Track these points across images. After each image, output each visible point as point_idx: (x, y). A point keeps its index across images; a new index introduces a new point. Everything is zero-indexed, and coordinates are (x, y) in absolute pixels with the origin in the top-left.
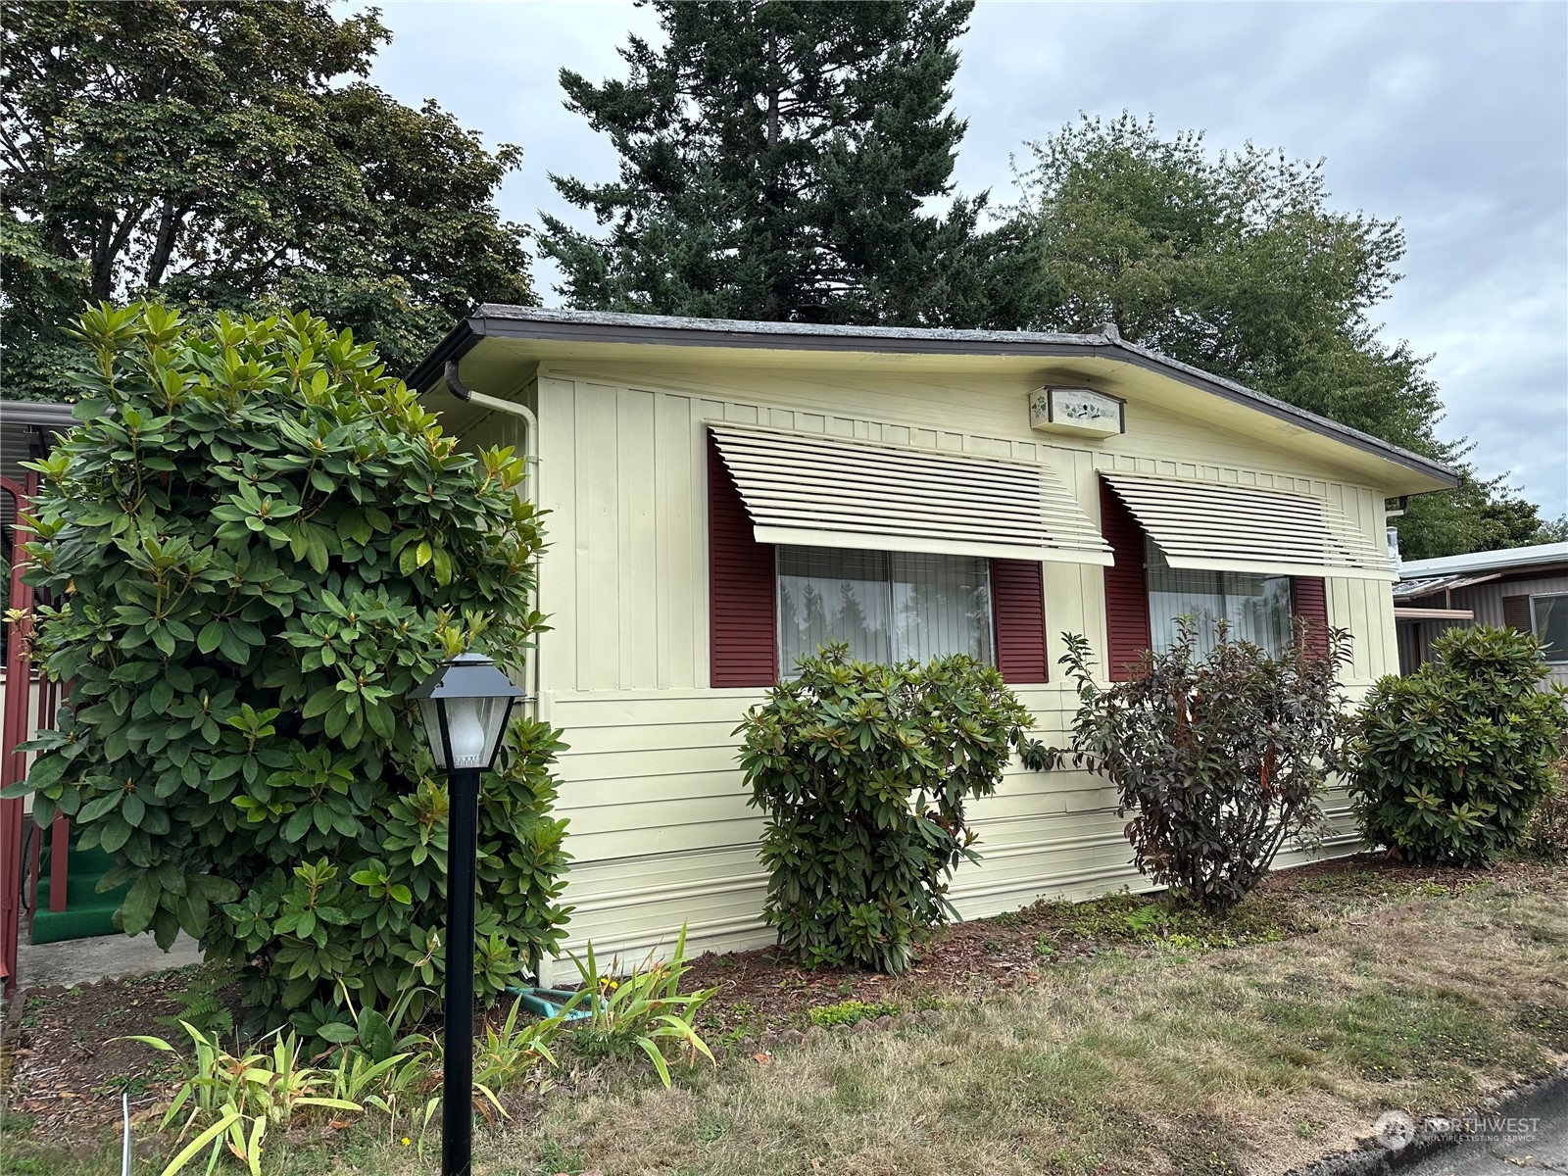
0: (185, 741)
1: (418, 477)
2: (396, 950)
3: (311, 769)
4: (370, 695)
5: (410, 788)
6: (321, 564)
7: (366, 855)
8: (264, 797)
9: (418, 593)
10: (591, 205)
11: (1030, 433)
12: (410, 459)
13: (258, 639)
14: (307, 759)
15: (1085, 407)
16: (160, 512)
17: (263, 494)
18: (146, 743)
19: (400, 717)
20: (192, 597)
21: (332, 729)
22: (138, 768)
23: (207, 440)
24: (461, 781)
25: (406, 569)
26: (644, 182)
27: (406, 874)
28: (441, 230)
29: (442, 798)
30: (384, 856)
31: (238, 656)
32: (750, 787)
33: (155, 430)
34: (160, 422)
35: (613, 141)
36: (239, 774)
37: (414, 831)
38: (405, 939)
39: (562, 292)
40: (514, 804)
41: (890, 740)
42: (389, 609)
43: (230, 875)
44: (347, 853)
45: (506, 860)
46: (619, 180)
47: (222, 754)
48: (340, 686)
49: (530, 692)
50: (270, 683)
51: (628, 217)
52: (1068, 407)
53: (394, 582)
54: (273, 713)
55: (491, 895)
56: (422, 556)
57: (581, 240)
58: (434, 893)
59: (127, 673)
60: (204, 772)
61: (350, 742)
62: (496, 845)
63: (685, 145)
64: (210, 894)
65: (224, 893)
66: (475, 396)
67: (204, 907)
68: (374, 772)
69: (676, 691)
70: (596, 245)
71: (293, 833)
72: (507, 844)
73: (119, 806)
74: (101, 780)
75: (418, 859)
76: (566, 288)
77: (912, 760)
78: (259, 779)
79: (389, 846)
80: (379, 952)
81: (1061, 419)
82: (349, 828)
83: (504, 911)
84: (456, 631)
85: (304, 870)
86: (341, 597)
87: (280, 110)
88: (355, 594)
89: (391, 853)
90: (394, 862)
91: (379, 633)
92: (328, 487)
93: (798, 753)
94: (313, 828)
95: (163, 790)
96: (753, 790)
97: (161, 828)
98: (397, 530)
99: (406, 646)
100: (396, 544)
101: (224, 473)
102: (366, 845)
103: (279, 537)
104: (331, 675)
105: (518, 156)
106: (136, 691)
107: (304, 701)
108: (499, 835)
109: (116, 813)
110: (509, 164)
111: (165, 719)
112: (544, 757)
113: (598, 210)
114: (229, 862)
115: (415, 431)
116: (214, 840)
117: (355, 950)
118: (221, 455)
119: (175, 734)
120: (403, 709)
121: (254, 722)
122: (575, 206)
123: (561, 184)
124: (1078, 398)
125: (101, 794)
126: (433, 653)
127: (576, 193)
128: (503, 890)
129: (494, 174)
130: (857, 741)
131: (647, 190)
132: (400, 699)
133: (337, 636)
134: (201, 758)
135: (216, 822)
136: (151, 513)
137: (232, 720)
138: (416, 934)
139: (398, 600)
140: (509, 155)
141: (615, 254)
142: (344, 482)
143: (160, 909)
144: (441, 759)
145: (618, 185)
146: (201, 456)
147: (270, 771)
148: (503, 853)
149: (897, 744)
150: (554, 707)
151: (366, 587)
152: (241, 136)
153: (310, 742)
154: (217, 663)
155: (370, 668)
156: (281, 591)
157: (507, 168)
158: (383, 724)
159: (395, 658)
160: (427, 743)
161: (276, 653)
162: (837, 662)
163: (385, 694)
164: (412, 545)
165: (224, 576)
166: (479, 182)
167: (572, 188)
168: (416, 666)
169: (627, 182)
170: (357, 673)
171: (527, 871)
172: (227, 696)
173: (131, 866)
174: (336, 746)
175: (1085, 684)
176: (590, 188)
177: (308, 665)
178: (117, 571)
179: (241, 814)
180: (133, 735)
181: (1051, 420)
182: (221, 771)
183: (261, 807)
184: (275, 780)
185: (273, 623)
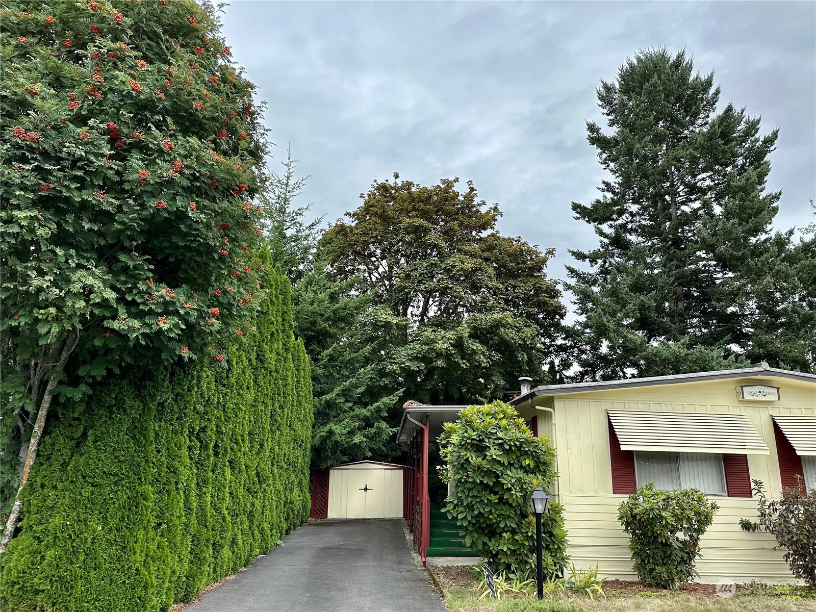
0: (479, 502)
1: (525, 444)
2: (525, 558)
3: (506, 511)
4: (518, 494)
5: (527, 517)
6: (506, 464)
7: (517, 533)
8: (496, 516)
9: (527, 470)
10: (588, 259)
11: (738, 402)
12: (524, 440)
13: (495, 480)
14: (504, 508)
15: (760, 392)
16: (474, 451)
17: (495, 449)
18: (472, 501)
19: (524, 500)
20: (482, 471)
21: (510, 501)
22: (470, 507)
23: (484, 437)
24: (538, 516)
25: (524, 465)
26: (611, 246)
27: (528, 538)
28: (525, 287)
29: (534, 520)
30: (522, 533)
31: (491, 484)
32: (624, 526)
33: (474, 435)
34: (475, 433)
35: (596, 231)
36: (491, 510)
37: (528, 528)
38: (527, 555)
39: (575, 303)
40: (552, 524)
41: (659, 515)
42: (521, 474)
43: (486, 535)
44: (513, 532)
45: (551, 539)
46: (600, 248)
47: (487, 505)
48: (512, 492)
49: (557, 493)
50: (496, 490)
51: (605, 262)
52: (751, 393)
53: (521, 467)
54: (497, 496)
55: (548, 548)
56: (527, 462)
57: (583, 274)
58: (533, 544)
59: (468, 485)
60: (484, 509)
61: (514, 505)
62: (548, 535)
63: (631, 222)
64: (482, 539)
65: (486, 540)
66: (537, 407)
67: (481, 542)
68: (518, 512)
69: (602, 494)
70: (590, 275)
71: (502, 525)
72: (551, 535)
73: (466, 516)
74: (461, 509)
75: (530, 534)
76: (576, 301)
77: (666, 521)
78: (495, 512)
79: (523, 531)
80: (521, 559)
81: (748, 397)
82: (514, 526)
83: (552, 552)
84: (535, 480)
85: (504, 534)
86: (510, 470)
87: (466, 254)
88: (513, 469)
89: (523, 532)
90: (524, 535)
91: (519, 480)
92: (507, 447)
93: (634, 517)
94: (506, 525)
95: (476, 512)
96: (624, 528)
97: (474, 521)
98: (522, 455)
99: (525, 483)
100: (522, 459)
101: (487, 444)
102: (517, 530)
103: (499, 459)
104: (510, 490)
105: (554, 252)
106: (470, 490)
107: (504, 494)
108: (549, 532)
109: (465, 517)
110: (550, 256)
111: (477, 497)
112: (559, 512)
113: (590, 261)
114: (486, 532)
115: (524, 432)
116: (484, 526)
117: (516, 557)
118: (486, 440)
119: (478, 500)
120: (524, 497)
121: (494, 498)
122: (580, 261)
123: (573, 253)
124: (756, 389)
125: (462, 512)
126: (531, 485)
127: (580, 256)
128: (551, 547)
129: (544, 261)
130: (649, 514)
131: (613, 249)
132: (524, 495)
133: (511, 480)
134: (483, 506)
135: (485, 522)
136: (473, 451)
137: (490, 498)
138: (530, 555)
139: (522, 471)
140: (551, 252)
141: (599, 278)
142: (510, 446)
143: (473, 541)
144: (534, 511)
145: (599, 250)
146: (483, 440)
147: (497, 510)
148: (550, 537)
149: (662, 517)
150: (564, 498)
151: (515, 468)
152: (453, 266)
153: (504, 504)
154: (487, 485)
155: (518, 488)
156: (499, 470)
157: (550, 257)
158: (521, 501)
159: (522, 486)
160: (530, 506)
161: (498, 484)
162: (650, 489)
163: (521, 494)
164: (525, 459)
165: (488, 466)
166: (539, 266)
167: (578, 254)
168: (527, 488)
169: (603, 247)
170: (515, 489)
171: (556, 542)
172: (488, 492)
173: (467, 530)
174: (511, 505)
175: (763, 499)
176: (586, 253)
177: (505, 487)
178: (467, 464)
179: (491, 520)
180: (470, 499)
181: (743, 398)
182: (487, 509)
183: (495, 518)
184: (498, 512)
185: (497, 477)
